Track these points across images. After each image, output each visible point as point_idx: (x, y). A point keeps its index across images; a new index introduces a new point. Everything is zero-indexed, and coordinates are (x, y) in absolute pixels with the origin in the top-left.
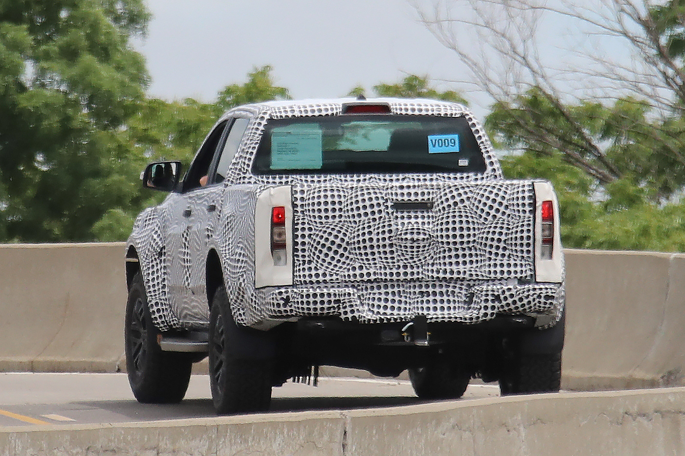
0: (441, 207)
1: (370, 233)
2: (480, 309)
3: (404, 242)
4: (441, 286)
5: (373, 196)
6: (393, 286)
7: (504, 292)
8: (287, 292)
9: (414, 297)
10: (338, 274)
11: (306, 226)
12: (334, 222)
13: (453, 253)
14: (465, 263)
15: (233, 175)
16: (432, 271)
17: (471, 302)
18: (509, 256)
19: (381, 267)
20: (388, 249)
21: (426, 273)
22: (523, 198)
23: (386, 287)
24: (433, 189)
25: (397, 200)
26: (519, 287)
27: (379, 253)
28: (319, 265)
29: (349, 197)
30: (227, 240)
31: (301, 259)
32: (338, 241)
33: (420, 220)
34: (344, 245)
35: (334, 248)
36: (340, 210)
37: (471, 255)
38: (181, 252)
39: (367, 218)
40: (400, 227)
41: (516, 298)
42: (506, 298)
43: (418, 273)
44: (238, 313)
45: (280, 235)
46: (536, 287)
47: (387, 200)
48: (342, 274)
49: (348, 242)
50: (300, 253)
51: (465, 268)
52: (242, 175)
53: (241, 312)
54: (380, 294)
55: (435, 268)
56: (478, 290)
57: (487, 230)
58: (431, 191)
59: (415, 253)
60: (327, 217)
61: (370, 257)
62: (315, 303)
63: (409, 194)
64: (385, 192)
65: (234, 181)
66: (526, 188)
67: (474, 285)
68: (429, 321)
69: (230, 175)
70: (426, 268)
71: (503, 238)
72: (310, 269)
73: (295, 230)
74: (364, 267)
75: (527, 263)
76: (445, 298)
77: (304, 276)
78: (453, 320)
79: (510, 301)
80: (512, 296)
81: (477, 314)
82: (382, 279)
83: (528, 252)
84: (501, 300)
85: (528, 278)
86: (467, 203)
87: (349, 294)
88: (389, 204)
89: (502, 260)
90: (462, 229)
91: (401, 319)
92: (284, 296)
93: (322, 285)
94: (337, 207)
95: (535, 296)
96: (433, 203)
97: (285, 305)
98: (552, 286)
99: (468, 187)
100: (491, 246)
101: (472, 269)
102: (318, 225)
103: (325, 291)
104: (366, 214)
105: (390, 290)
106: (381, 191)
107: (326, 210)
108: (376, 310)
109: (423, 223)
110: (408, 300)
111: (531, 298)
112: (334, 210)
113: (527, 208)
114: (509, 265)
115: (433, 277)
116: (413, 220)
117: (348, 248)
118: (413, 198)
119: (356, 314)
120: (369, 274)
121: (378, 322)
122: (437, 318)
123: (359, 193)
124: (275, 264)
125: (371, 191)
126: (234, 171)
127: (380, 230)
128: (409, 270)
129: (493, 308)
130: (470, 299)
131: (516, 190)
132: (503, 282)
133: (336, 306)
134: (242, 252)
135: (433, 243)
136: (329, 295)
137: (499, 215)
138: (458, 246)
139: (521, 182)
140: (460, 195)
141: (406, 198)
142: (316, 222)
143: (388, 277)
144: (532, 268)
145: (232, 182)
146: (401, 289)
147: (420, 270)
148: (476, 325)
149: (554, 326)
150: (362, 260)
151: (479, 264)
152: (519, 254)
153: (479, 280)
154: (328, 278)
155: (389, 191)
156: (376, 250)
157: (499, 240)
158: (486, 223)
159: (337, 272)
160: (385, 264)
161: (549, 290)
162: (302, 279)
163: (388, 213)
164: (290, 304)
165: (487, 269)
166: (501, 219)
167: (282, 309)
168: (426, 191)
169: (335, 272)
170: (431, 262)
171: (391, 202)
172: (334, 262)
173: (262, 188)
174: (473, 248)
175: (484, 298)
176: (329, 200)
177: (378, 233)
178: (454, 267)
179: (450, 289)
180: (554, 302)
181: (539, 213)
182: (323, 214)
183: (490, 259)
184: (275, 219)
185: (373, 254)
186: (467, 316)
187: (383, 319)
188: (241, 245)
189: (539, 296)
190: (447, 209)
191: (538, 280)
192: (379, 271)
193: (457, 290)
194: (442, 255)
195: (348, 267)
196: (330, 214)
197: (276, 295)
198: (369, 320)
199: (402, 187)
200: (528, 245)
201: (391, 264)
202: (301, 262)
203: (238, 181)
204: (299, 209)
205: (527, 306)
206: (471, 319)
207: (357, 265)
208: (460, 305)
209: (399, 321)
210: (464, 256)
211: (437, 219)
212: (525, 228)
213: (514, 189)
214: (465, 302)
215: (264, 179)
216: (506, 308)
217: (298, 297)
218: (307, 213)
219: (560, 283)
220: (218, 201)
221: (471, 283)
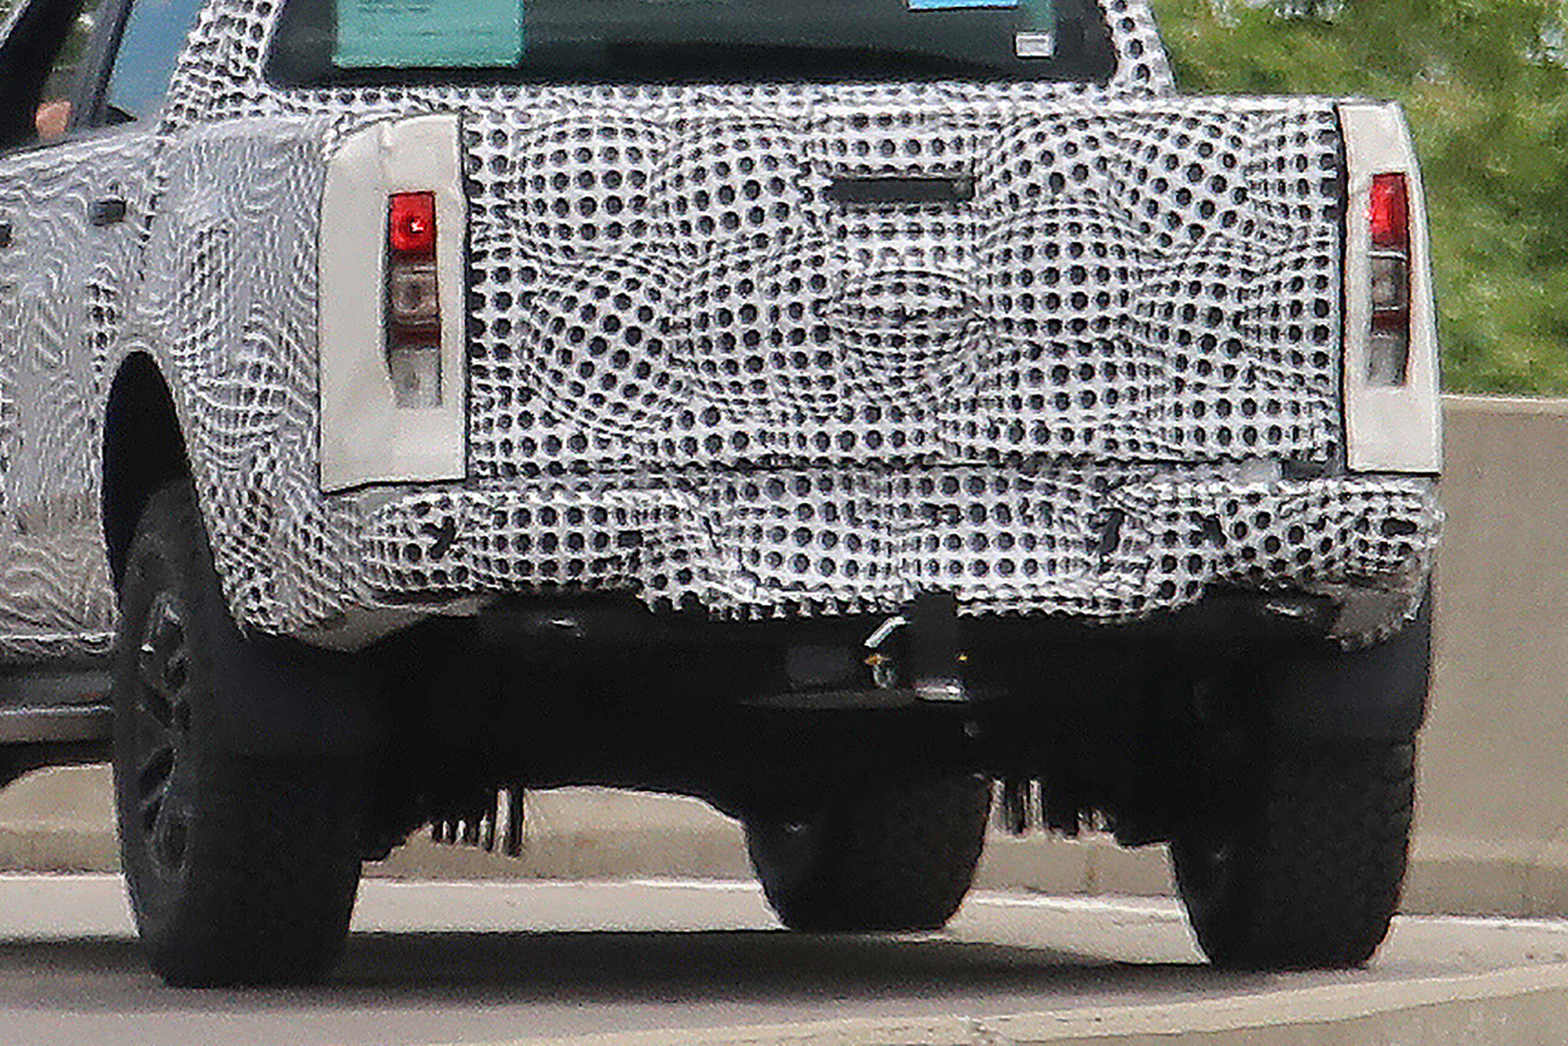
0: (1002, 193)
1: (746, 287)
2: (1146, 568)
3: (869, 321)
4: (1002, 485)
5: (756, 153)
6: (826, 485)
7: (1233, 507)
8: (446, 504)
9: (903, 524)
10: (629, 439)
11: (515, 263)
12: (616, 249)
13: (1047, 363)
14: (1089, 399)
15: (196, 86)
16: (972, 428)
17: (1111, 541)
18: (1251, 376)
19: (784, 415)
20: (810, 348)
21: (950, 436)
22: (1302, 162)
23: (803, 486)
24: (974, 126)
25: (845, 167)
26: (1289, 490)
27: (779, 359)
28: (557, 404)
29: (670, 157)
30: (200, 316)
31: (494, 382)
32: (628, 318)
33: (927, 242)
34: (650, 331)
35: (617, 341)
36: (639, 202)
37: (1111, 371)
39: (732, 236)
40: (854, 266)
41: (1277, 530)
43: (921, 435)
44: (248, 586)
45: (416, 293)
46: (1351, 487)
47: (806, 169)
48: (646, 437)
49: (665, 321)
50: (491, 362)
51: (1089, 418)
52: (231, 89)
53: (260, 581)
54: (782, 512)
55: (981, 418)
56: (1138, 500)
57: (1171, 277)
58: (966, 134)
59: (909, 364)
60: (589, 231)
61: (745, 377)
62: (549, 542)
63: (888, 147)
64: (802, 138)
65: (200, 108)
66: (1312, 127)
67: (1122, 481)
68: (962, 611)
69: (183, 90)
70: (949, 416)
71: (1229, 306)
72: (526, 419)
73: (473, 277)
74: (723, 415)
76: (1017, 529)
77: (507, 445)
78: (1050, 608)
79: (1256, 538)
80: (1263, 520)
81: (1138, 587)
82: (787, 457)
83: (1321, 359)
84: (1225, 538)
85: (1321, 456)
86: (1097, 179)
87: (673, 513)
88: (817, 182)
89: (1223, 389)
90: (1078, 274)
91: (863, 603)
92: (436, 517)
93: (570, 480)
95: (1348, 522)
96: (973, 180)
97: (436, 553)
98: (1406, 485)
99: (1102, 120)
100: (1184, 338)
101: (1114, 422)
102: (559, 259)
103: (585, 499)
104: (732, 220)
105: (816, 499)
106: (790, 136)
107: (588, 205)
108: (764, 570)
109: (940, 252)
110: (883, 536)
111: (1331, 528)
112: (614, 205)
113: (1316, 200)
114: (1250, 407)
115: (972, 451)
116: (901, 243)
117: (667, 341)
118: (901, 160)
119: (699, 587)
120: (741, 440)
121: (779, 614)
122: (988, 601)
123: (706, 143)
124: (401, 403)
125: (751, 135)
126: (200, 73)
127: (784, 278)
128: (885, 426)
129: (1195, 563)
130: (1108, 531)
131: (1276, 133)
132: (1228, 469)
133: (624, 553)
134: (266, 361)
135: (973, 324)
136: (600, 515)
137: (1212, 225)
138: (1066, 337)
139: (1294, 106)
140: (1071, 148)
141: (875, 160)
142: (549, 249)
143: (813, 452)
144: (1333, 417)
145: (192, 112)
146: (859, 496)
147: (928, 425)
148: (1133, 626)
149: (1394, 638)
150: (717, 386)
151: (1141, 405)
152: (1287, 369)
153: (1139, 462)
154: (593, 454)
155: (816, 134)
156: (765, 350)
157: (1215, 316)
158: (1167, 251)
159: (628, 433)
160: (801, 403)
161: (1397, 501)
162: (500, 458)
163: (811, 217)
164: (456, 550)
165: (1170, 423)
166: (1221, 239)
167: (427, 566)
168: (947, 136)
169: (617, 430)
170: (967, 394)
171: (825, 176)
172: (614, 395)
173: (343, 127)
174: (1116, 343)
175: (1160, 527)
176: (598, 166)
177: (776, 289)
178: (1051, 415)
179: (1036, 497)
180: (1415, 542)
181: (1360, 215)
182: (575, 220)
183: (1180, 384)
184: (400, 239)
185: (756, 364)
187: (798, 605)
188: (259, 337)
189: (1363, 523)
190: (1023, 202)
191: (1355, 464)
192: (778, 429)
193: (1060, 501)
194: (1006, 368)
195: (666, 414)
196: (601, 219)
197: (404, 514)
198: (746, 607)
199: (860, 122)
200: (1321, 334)
201: (821, 405)
202: (496, 395)
203: (215, 110)
204: (488, 200)
205: (1318, 559)
206: (1116, 604)
207: (698, 407)
208: (1073, 553)
209: (853, 609)
210: (1087, 372)
211: (989, 236)
212: (1309, 272)
213: (1267, 128)
214: (1090, 545)
215: (313, 104)
216: (1242, 566)
217: (485, 522)
218: (519, 215)
219: (1433, 476)
220: (135, 185)
221: (1113, 474)
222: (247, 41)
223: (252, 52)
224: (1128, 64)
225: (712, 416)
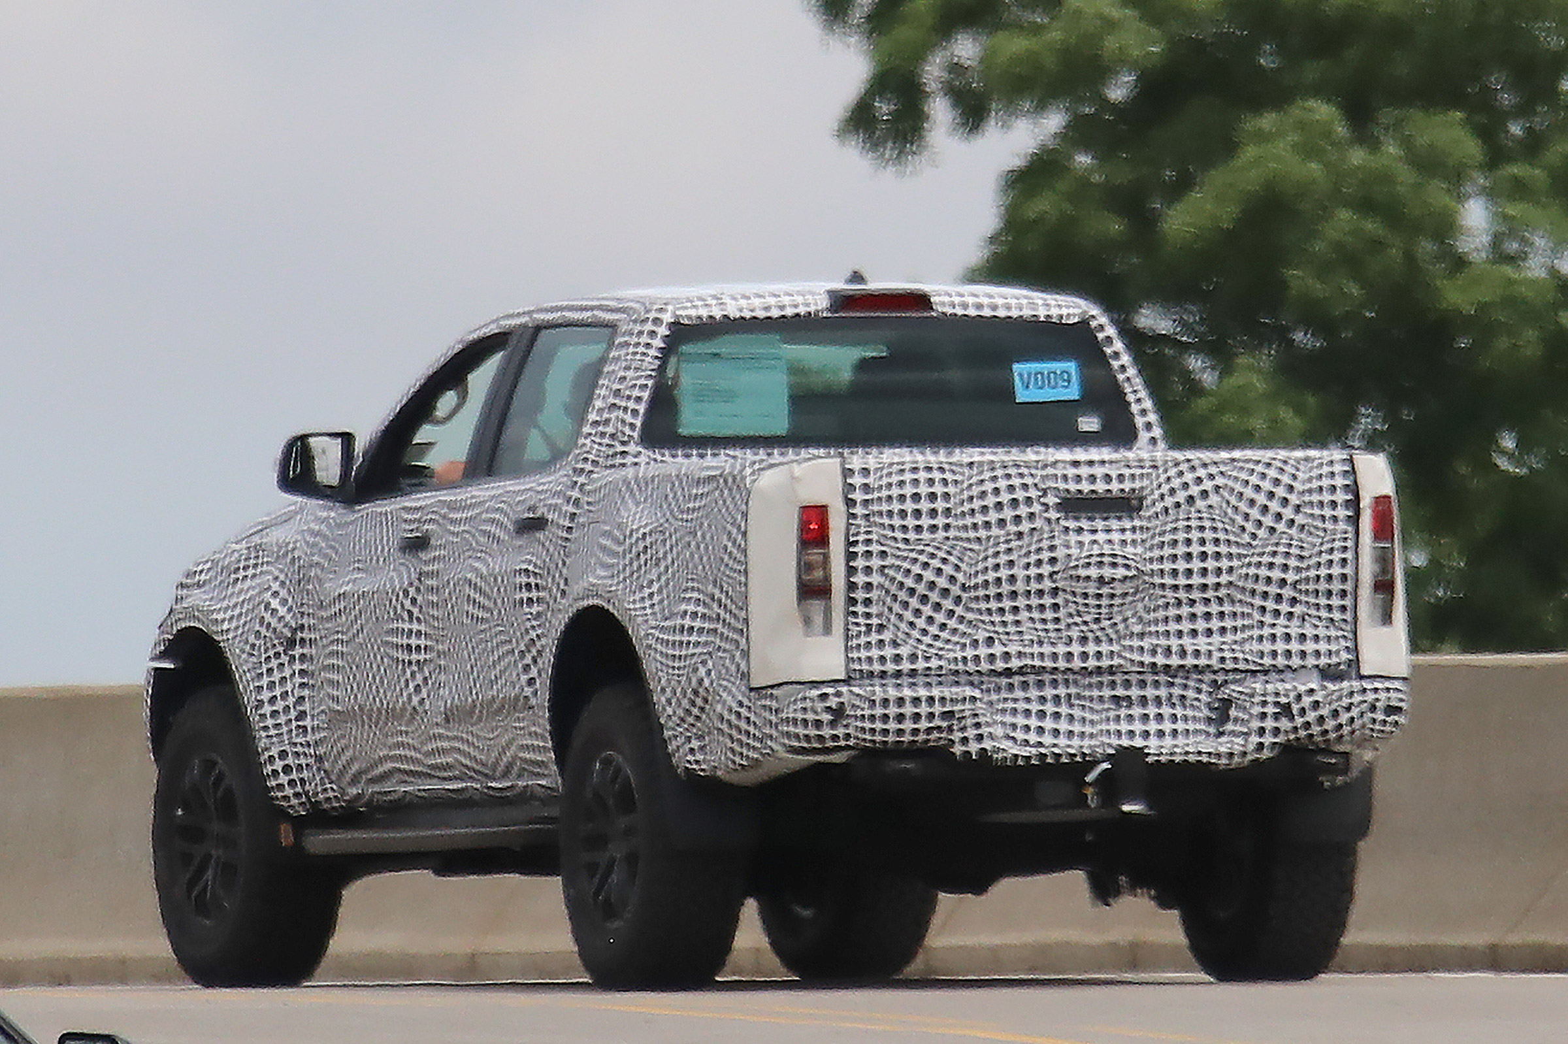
0: (1159, 507)
1: (1010, 564)
2: (1247, 735)
3: (1082, 584)
4: (1157, 684)
5: (1016, 482)
6: (1055, 684)
7: (1299, 697)
8: (838, 694)
9: (1099, 708)
10: (942, 656)
11: (875, 548)
12: (933, 540)
13: (1185, 610)
14: (1209, 633)
15: (596, 447)
16: (1141, 650)
17: (1224, 718)
18: (1302, 618)
19: (1032, 640)
20: (1047, 601)
21: (1128, 654)
22: (1333, 489)
24: (1142, 467)
25: (1067, 490)
26: (1331, 686)
27: (1029, 608)
28: (900, 634)
29: (965, 485)
30: (645, 583)
31: (862, 621)
32: (942, 582)
33: (1116, 537)
34: (955, 590)
35: (934, 596)
36: (947, 512)
37: (1222, 615)
38: (392, 632)
39: (1002, 532)
40: (1074, 551)
41: (1325, 711)
42: (1303, 711)
43: (1111, 653)
44: (687, 747)
46: (1364, 686)
47: (1045, 492)
48: (951, 655)
49: (964, 585)
50: (860, 609)
51: (1210, 644)
52: (620, 448)
53: (695, 744)
54: (1028, 700)
56: (1240, 693)
57: (1257, 559)
58: (1137, 472)
60: (918, 529)
61: (1009, 618)
62: (900, 718)
63: (1093, 479)
65: (600, 460)
66: (1338, 468)
67: (1228, 682)
68: (1150, 759)
69: (588, 449)
70: (1127, 643)
71: (1291, 577)
72: (881, 644)
73: (850, 556)
74: (996, 641)
75: (1340, 633)
76: (1166, 710)
77: (870, 660)
78: (1192, 758)
79: (1311, 716)
80: (1316, 705)
81: (1243, 746)
82: (1034, 667)
83: (1343, 609)
84: (1294, 717)
85: (1345, 667)
86: (1214, 499)
87: (973, 699)
88: (1052, 500)
89: (1286, 627)
90: (1203, 557)
91: (1083, 755)
92: (833, 702)
94: (940, 505)
95: (1364, 706)
96: (1141, 499)
97: (833, 724)
98: (1397, 684)
99: (1215, 464)
100: (1265, 595)
101: (1224, 646)
102: (901, 546)
103: (920, 692)
104: (1002, 522)
105: (1049, 692)
106: (1033, 471)
107: (917, 513)
108: (1020, 735)
109: (1123, 543)
110: (1088, 715)
111: (1355, 712)
112: (933, 513)
113: (1342, 513)
114: (1302, 638)
115: (1140, 664)
116: (1101, 537)
117: (965, 596)
118: (1100, 487)
119: (987, 744)
120: (1007, 656)
121: (1035, 761)
122: (1157, 755)
123: (986, 476)
124: (807, 635)
125: (1013, 471)
126: (598, 439)
127: (1033, 558)
129: (1276, 732)
130: (1221, 712)
131: (1317, 472)
132: (1292, 675)
133: (945, 724)
134: (701, 610)
135: (1142, 587)
136: (931, 701)
138: (1196, 594)
139: (1327, 455)
140: (1199, 480)
141: (1086, 487)
142: (895, 540)
143: (1049, 664)
144: (1351, 644)
145: (595, 463)
146: (1073, 690)
147: (1115, 648)
148: (1239, 770)
150: (993, 624)
151: (1239, 636)
152: (1324, 614)
153: (1237, 671)
154: (920, 665)
155: (1050, 471)
156: (1021, 602)
157: (1282, 583)
158: (1254, 543)
159: (940, 653)
160: (1041, 633)
161: (1392, 694)
162: (865, 667)
163: (1048, 521)
164: (845, 723)
165: (1256, 647)
166: (1284, 536)
167: (827, 732)
168: (1127, 472)
169: (935, 650)
170: (1138, 629)
171: (1057, 496)
172: (934, 630)
173: (757, 466)
174: (1225, 599)
175: (1256, 710)
176: (923, 490)
177: (1028, 565)
178: (1187, 642)
179: (1177, 691)
181: (1366, 521)
182: (910, 522)
183: (1262, 624)
185: (1016, 610)
186: (1223, 749)
187: (1045, 755)
188: (695, 595)
189: (1373, 707)
190: (1171, 512)
191: (1365, 672)
192: (1028, 650)
193: (1190, 694)
194: (1161, 614)
195: (963, 641)
196: (925, 522)
197: (811, 700)
198: (1016, 756)
199: (1076, 464)
200: (1343, 594)
201: (1053, 635)
202: (863, 629)
203: (610, 462)
204: (859, 510)
205: (1346, 730)
206: (1231, 755)
207: (981, 635)
208: (1199, 726)
209: (1078, 759)
210: (1208, 616)
211: (1152, 532)
212: (1336, 556)
213: (1311, 469)
214: (1209, 720)
215: (667, 458)
216: (1302, 733)
217: (863, 706)
218: (877, 519)
219: (1404, 679)
220: (555, 507)
221: (1220, 678)
222: (629, 418)
223: (632, 426)
224: (1144, 436)
225: (990, 641)
